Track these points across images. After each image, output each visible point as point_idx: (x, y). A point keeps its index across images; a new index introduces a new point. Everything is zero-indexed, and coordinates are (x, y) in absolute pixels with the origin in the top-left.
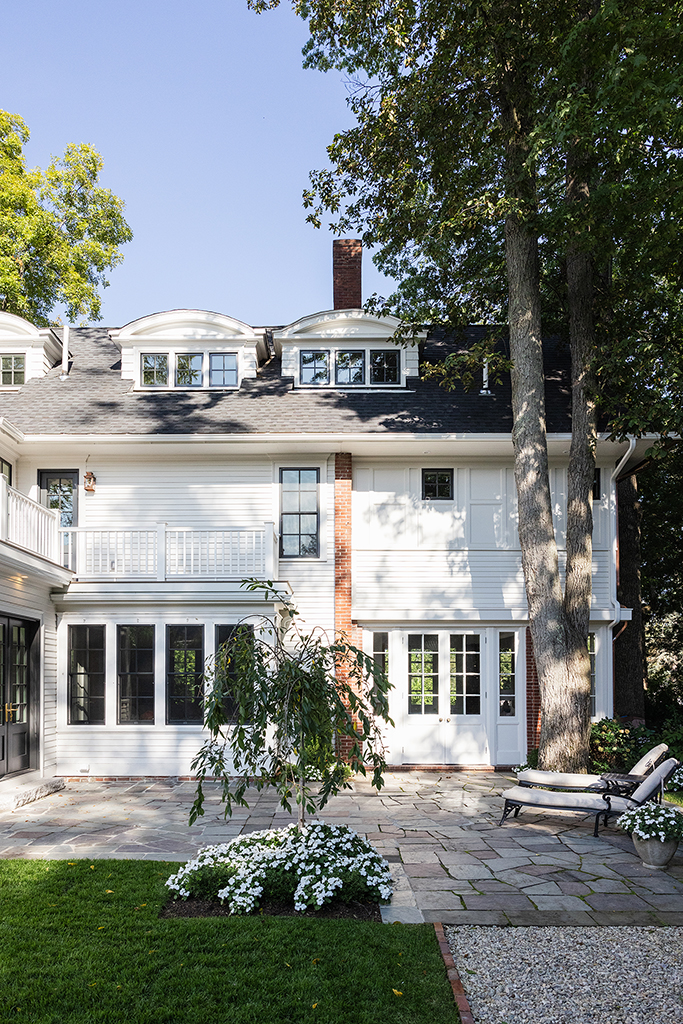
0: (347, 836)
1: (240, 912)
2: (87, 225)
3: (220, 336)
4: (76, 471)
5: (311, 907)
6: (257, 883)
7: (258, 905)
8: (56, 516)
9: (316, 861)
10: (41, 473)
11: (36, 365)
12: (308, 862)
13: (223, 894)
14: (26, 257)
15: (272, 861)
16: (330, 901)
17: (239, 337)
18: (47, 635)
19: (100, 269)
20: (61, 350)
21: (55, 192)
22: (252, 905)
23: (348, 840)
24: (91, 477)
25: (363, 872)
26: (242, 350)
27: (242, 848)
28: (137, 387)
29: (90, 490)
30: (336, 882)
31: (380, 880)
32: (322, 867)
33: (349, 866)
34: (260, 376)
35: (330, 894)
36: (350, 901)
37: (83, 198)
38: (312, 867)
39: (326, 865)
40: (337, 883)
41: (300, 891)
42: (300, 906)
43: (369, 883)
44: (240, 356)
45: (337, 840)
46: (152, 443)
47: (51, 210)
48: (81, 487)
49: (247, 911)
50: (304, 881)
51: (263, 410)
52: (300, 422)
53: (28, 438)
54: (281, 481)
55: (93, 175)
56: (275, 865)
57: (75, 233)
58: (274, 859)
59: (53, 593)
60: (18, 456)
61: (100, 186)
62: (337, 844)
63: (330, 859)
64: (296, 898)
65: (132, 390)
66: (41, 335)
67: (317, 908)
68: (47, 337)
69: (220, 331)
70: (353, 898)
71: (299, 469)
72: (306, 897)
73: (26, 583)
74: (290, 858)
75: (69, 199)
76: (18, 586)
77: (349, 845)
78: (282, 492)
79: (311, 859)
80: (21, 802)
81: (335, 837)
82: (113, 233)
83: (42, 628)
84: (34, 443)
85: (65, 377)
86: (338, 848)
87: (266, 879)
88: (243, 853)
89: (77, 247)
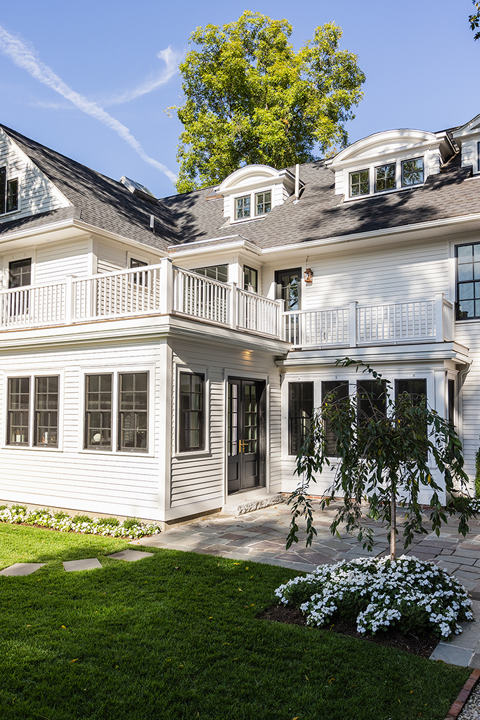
0: (428, 573)
1: (313, 625)
2: (332, 81)
3: (411, 146)
4: (300, 269)
5: (369, 632)
6: (332, 603)
7: (328, 621)
8: (280, 304)
9: (389, 592)
10: (277, 273)
11: (278, 196)
12: (381, 592)
13: (304, 607)
14: (290, 116)
15: (352, 586)
16: (386, 630)
17: (425, 143)
18: (272, 391)
19: (348, 108)
20: (294, 181)
21: (308, 65)
22: (323, 621)
23: (428, 577)
24: (310, 272)
25: (428, 609)
26: (427, 154)
27: (341, 571)
28: (347, 198)
29: (309, 282)
30: (394, 614)
31: (444, 619)
32: (392, 598)
33: (418, 600)
34: (443, 171)
35: (387, 623)
36: (408, 633)
37: (328, 63)
38: (382, 597)
39: (396, 596)
40: (396, 615)
41: (361, 617)
42: (361, 629)
43: (431, 620)
44: (425, 159)
45: (418, 576)
46: (348, 241)
47: (306, 78)
48: (303, 280)
49: (318, 625)
50: (370, 608)
51: (439, 200)
52: (469, 205)
53: (264, 251)
54: (457, 256)
55: (335, 43)
56: (353, 589)
57: (323, 89)
58: (354, 585)
59: (278, 360)
60: (261, 264)
61: (340, 51)
62: (416, 579)
63: (401, 592)
64: (358, 622)
65: (342, 201)
66: (280, 175)
67: (373, 634)
68: (284, 176)
69: (409, 142)
70: (411, 631)
71: (473, 244)
72: (365, 622)
73: (252, 355)
74: (367, 586)
75: (318, 67)
76: (247, 358)
77: (426, 582)
78: (457, 264)
79: (386, 590)
80: (244, 511)
81: (417, 572)
82: (351, 79)
83: (268, 387)
84: (269, 254)
85: (297, 201)
86: (416, 582)
87: (341, 601)
88: (340, 575)
89: (328, 98)
